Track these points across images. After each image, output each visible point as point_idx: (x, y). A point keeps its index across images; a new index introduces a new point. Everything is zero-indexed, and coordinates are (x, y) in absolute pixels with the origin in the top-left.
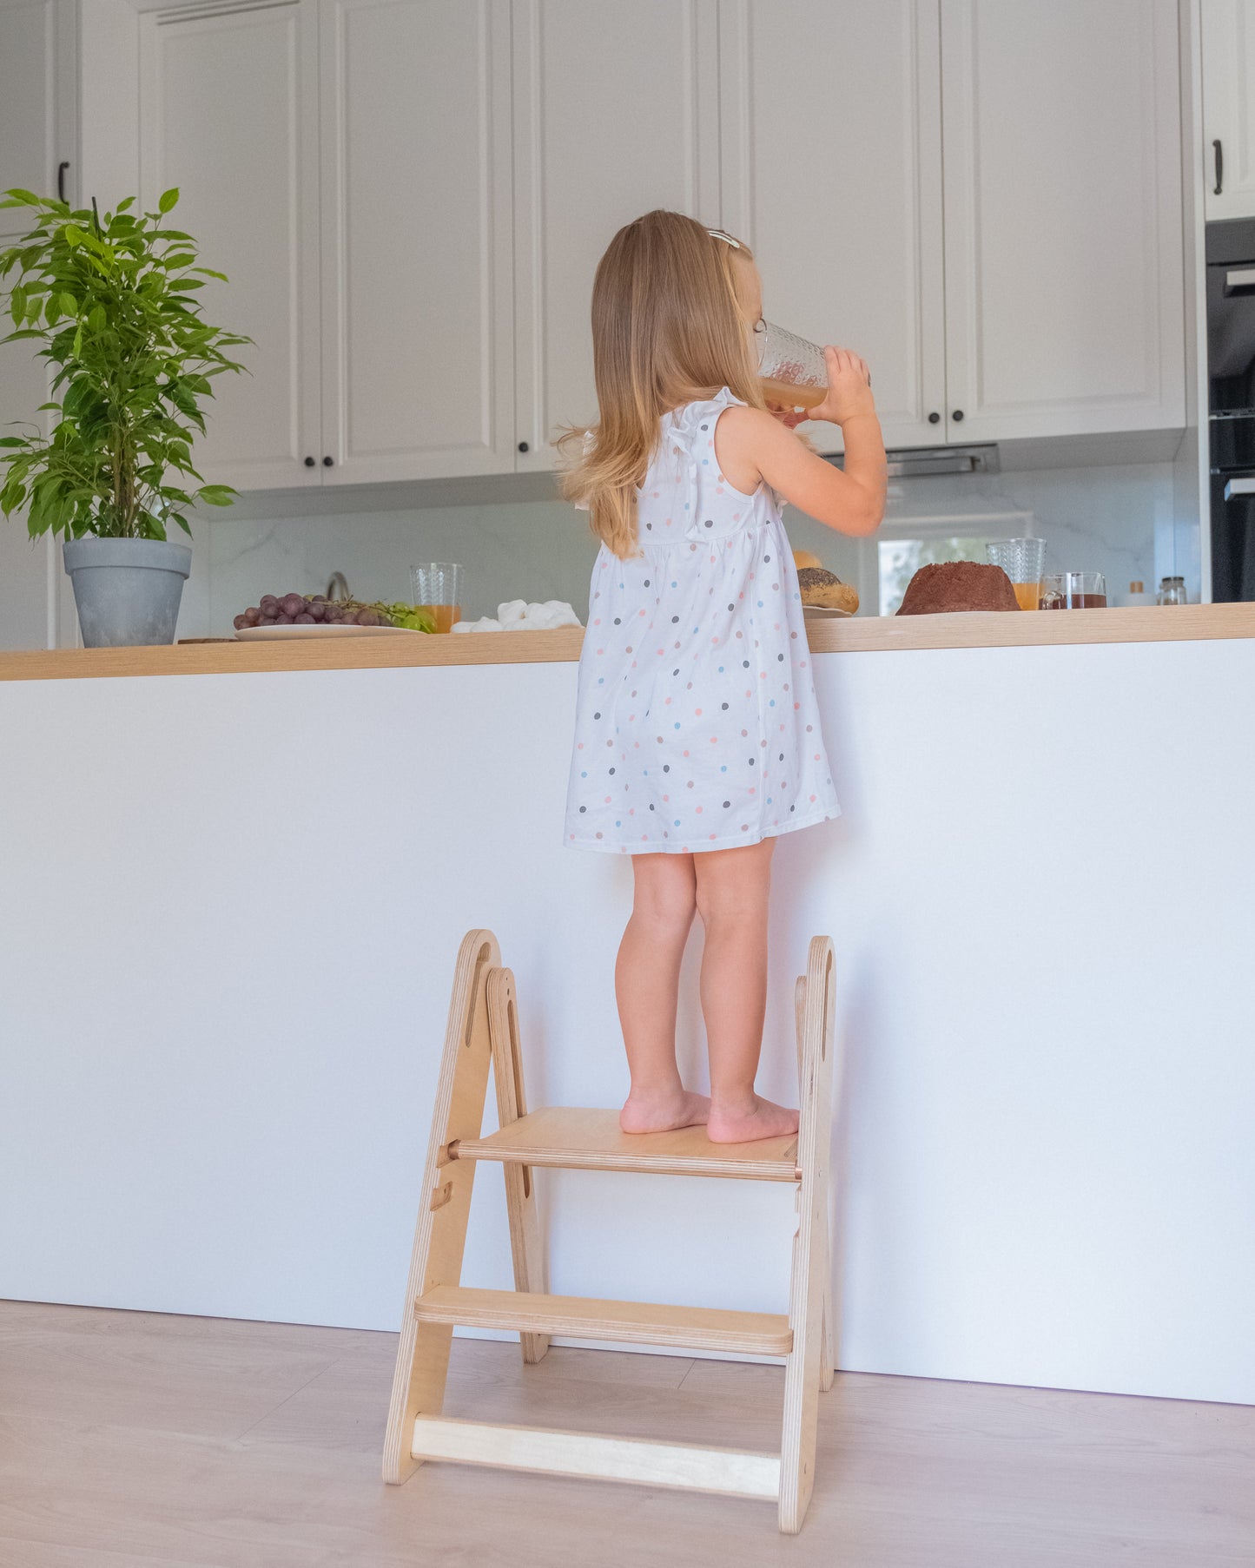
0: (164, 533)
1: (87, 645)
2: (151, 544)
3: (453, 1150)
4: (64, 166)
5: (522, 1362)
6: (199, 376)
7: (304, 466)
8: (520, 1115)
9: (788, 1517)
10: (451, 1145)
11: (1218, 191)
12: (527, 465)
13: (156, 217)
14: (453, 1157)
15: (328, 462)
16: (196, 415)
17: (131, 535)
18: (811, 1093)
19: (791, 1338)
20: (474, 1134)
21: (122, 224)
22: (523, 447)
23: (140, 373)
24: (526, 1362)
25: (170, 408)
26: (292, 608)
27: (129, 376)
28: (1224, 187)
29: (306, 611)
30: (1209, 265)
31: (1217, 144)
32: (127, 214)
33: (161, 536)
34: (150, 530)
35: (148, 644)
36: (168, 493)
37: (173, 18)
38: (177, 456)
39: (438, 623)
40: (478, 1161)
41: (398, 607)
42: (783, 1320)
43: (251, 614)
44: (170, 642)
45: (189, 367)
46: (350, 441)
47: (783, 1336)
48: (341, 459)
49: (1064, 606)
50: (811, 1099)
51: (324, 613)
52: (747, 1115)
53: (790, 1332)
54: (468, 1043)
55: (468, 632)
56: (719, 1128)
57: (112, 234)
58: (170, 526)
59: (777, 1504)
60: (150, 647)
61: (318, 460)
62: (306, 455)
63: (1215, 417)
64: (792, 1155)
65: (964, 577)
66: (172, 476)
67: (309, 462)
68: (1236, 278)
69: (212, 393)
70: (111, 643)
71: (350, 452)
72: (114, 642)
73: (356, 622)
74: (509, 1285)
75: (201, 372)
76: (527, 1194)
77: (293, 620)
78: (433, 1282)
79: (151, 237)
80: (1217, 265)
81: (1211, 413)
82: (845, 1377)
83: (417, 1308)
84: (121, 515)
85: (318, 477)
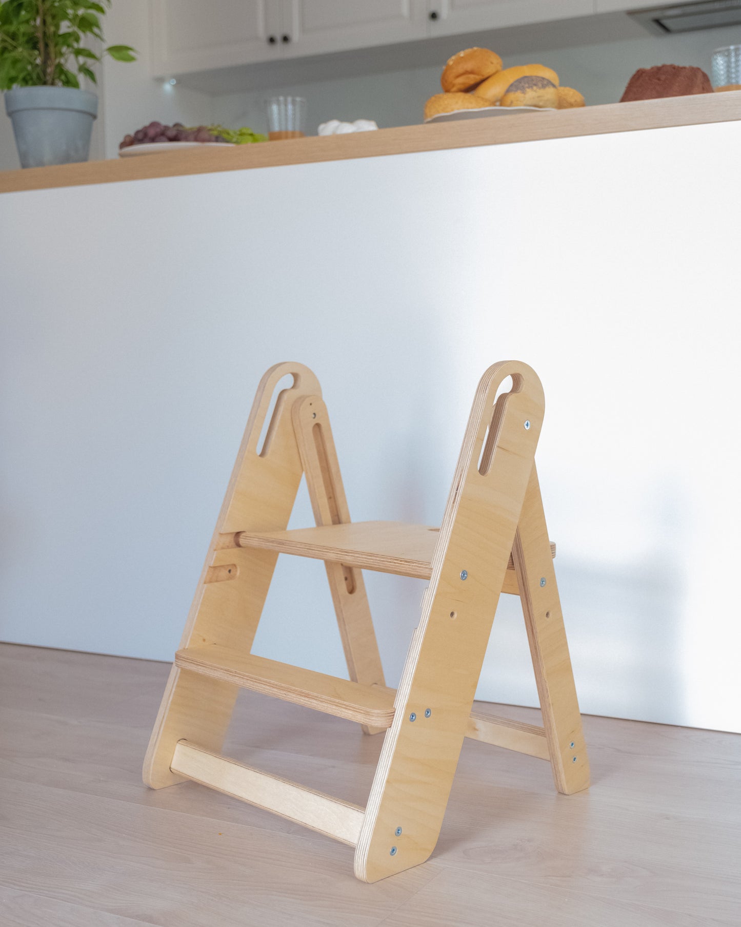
0: (78, 82)
1: (23, 167)
2: (69, 92)
3: (238, 538)
7: (268, 43)
8: (338, 521)
10: (237, 534)
12: (437, 30)
14: (238, 545)
15: (286, 39)
17: (54, 85)
19: (393, 714)
22: (434, 16)
26: (152, 132)
29: (162, 134)
33: (76, 85)
34: (70, 82)
36: (78, 52)
38: (87, 24)
44: (85, 159)
46: (303, 18)
48: (295, 36)
51: (176, 136)
53: (394, 711)
58: (81, 78)
61: (278, 37)
62: (270, 35)
65: (663, 77)
66: (86, 41)
67: (272, 40)
71: (302, 30)
72: (40, 164)
76: (352, 590)
84: (44, 72)
85: (280, 52)
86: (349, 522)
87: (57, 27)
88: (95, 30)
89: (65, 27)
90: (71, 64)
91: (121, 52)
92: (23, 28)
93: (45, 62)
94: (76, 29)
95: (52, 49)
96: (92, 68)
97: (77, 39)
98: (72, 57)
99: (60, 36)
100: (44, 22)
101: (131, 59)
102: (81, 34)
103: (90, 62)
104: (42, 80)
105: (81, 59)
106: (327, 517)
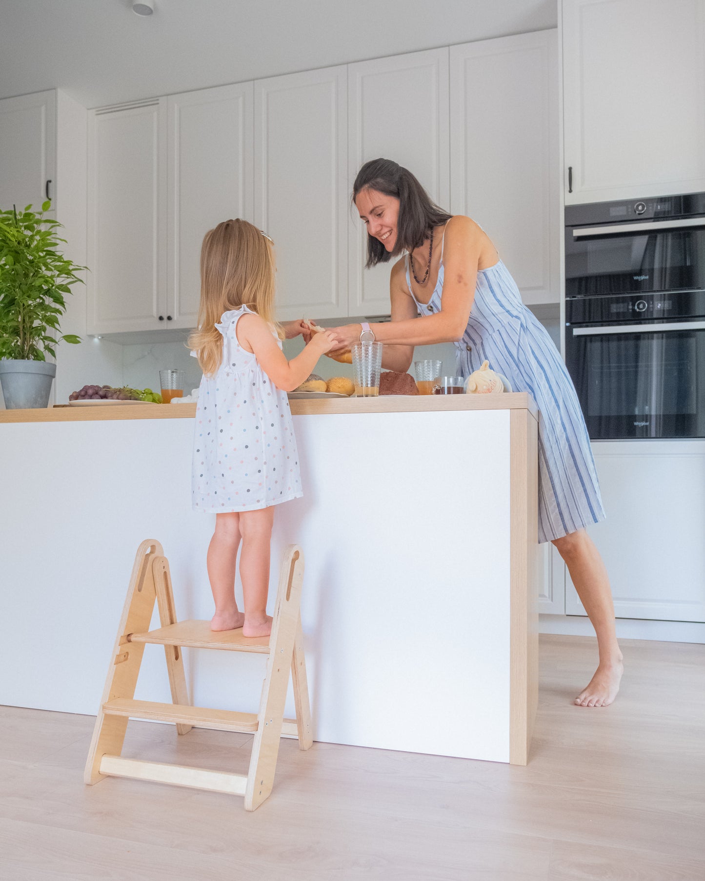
0: (44, 357)
1: (7, 408)
2: (37, 363)
3: (129, 638)
4: (49, 182)
5: (177, 734)
6: (63, 285)
7: (159, 320)
8: (172, 623)
9: (248, 804)
10: (129, 635)
11: (570, 191)
13: (40, 214)
15: (169, 318)
16: (62, 303)
17: (29, 359)
18: (278, 616)
19: (258, 724)
20: (144, 630)
21: (28, 216)
23: (33, 284)
24: (179, 734)
25: (48, 301)
26: (90, 392)
27: (26, 287)
28: (572, 189)
29: (97, 393)
30: (566, 226)
31: (570, 169)
32: (30, 212)
33: (42, 359)
34: (38, 357)
35: (33, 408)
36: (46, 338)
37: (107, 111)
38: (52, 322)
39: (166, 398)
40: (146, 644)
41: (146, 391)
42: (255, 716)
43: (75, 395)
44: (45, 406)
45: (59, 281)
46: (179, 307)
47: (252, 723)
48: (175, 317)
49: (443, 393)
50: (277, 618)
51: (106, 395)
52: (261, 624)
53: (257, 722)
54: (140, 590)
55: (176, 403)
56: (247, 630)
57: (23, 221)
58: (47, 354)
59: (244, 797)
60: (34, 409)
61: (165, 318)
62: (159, 315)
63: (568, 299)
64: (267, 644)
66: (50, 331)
67: (161, 318)
68: (577, 232)
69: (72, 292)
70: (16, 407)
71: (180, 314)
72: (18, 407)
73: (118, 398)
74: (169, 700)
75: (64, 283)
76: (177, 658)
77: (91, 397)
78: (114, 696)
79: (38, 222)
80: (570, 226)
81: (566, 297)
82: (318, 745)
83: (104, 708)
84: (23, 349)
85: (165, 325)
86: (177, 623)
87: (32, 322)
88: (57, 326)
89: (37, 323)
90: (40, 346)
91: (72, 339)
92: (9, 324)
93: (23, 343)
94: (44, 324)
95: (28, 336)
96: (53, 348)
97: (45, 330)
98: (41, 341)
99: (33, 328)
100: (24, 321)
101: (79, 342)
102: (47, 327)
103: (51, 344)
104: (21, 355)
105: (47, 342)
106: (168, 621)
